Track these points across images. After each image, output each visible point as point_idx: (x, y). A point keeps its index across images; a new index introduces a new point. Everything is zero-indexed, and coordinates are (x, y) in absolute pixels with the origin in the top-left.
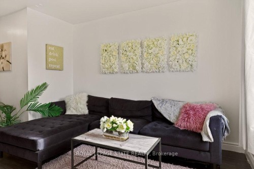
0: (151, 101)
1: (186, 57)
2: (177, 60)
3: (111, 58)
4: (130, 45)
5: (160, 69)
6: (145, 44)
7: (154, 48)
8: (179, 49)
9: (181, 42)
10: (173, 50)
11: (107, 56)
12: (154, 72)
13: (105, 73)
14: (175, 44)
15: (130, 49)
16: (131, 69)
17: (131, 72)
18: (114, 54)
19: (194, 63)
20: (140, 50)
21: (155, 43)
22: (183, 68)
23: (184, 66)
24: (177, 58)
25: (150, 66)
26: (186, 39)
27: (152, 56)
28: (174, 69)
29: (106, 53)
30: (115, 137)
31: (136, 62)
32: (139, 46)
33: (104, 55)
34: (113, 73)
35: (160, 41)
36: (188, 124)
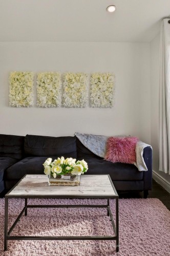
0: (75, 137)
1: (107, 94)
2: (98, 97)
3: (25, 89)
4: (50, 76)
5: (82, 104)
6: (67, 78)
7: (76, 83)
8: (100, 86)
9: (101, 80)
10: (94, 87)
11: (19, 86)
12: (74, 107)
13: (16, 106)
14: (97, 81)
15: (48, 81)
16: (50, 103)
17: (49, 106)
18: (29, 84)
19: (113, 100)
20: (60, 83)
21: (78, 78)
22: (103, 104)
23: (105, 102)
24: (99, 94)
25: (71, 100)
26: (106, 78)
27: (74, 91)
28: (95, 105)
29: (18, 83)
30: (66, 183)
31: (55, 95)
32: (59, 79)
33: (15, 84)
34: (26, 107)
35: (82, 77)
36: (120, 157)
